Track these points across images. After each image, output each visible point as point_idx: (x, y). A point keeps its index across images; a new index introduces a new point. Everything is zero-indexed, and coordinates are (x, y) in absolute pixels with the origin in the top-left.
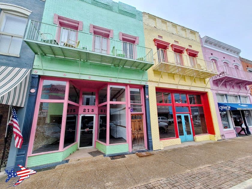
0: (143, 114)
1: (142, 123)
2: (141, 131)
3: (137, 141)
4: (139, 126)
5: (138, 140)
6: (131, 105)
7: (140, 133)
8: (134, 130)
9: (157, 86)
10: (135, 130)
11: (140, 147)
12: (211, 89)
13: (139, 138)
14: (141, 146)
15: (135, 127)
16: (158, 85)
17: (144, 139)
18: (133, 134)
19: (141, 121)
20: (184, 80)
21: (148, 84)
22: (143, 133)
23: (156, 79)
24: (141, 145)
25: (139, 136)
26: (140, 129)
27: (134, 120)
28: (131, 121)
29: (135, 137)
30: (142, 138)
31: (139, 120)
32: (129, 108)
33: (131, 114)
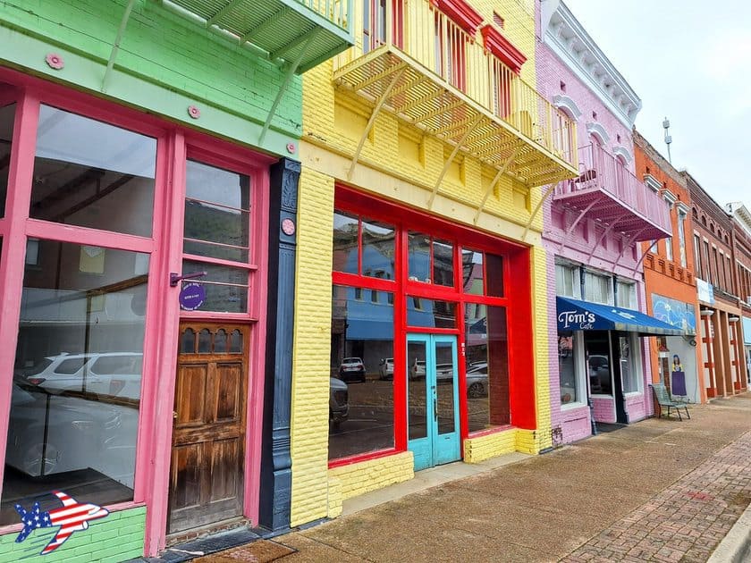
0: (252, 324)
1: (243, 376)
2: (233, 423)
3: (203, 481)
4: (223, 396)
5: (209, 478)
6: (185, 261)
7: (222, 435)
8: (187, 421)
9: (344, 178)
10: (194, 417)
11: (217, 516)
12: (543, 238)
13: (217, 467)
14: (222, 510)
15: (195, 399)
16: (349, 175)
17: (241, 470)
18: (177, 444)
19: (240, 364)
20: (457, 174)
21: (302, 154)
22: (243, 436)
23: (344, 135)
24: (223, 508)
25: (217, 451)
26: (225, 413)
27: (194, 360)
28: (179, 366)
29: (193, 458)
30: (234, 465)
31: (224, 356)
32: (174, 282)
33: (182, 321)
